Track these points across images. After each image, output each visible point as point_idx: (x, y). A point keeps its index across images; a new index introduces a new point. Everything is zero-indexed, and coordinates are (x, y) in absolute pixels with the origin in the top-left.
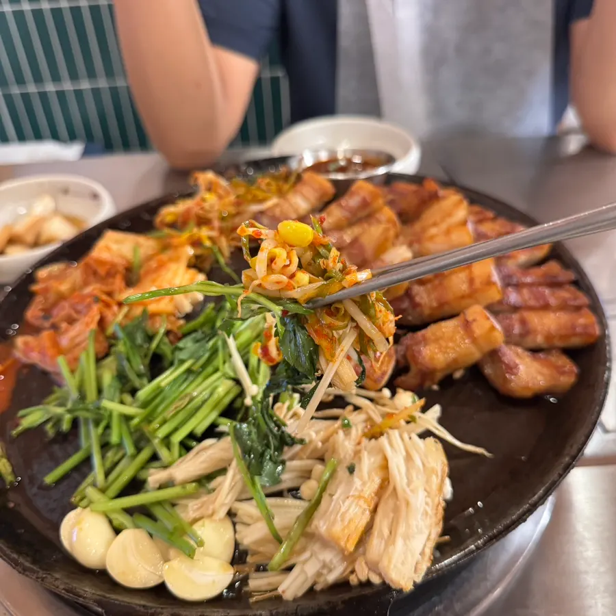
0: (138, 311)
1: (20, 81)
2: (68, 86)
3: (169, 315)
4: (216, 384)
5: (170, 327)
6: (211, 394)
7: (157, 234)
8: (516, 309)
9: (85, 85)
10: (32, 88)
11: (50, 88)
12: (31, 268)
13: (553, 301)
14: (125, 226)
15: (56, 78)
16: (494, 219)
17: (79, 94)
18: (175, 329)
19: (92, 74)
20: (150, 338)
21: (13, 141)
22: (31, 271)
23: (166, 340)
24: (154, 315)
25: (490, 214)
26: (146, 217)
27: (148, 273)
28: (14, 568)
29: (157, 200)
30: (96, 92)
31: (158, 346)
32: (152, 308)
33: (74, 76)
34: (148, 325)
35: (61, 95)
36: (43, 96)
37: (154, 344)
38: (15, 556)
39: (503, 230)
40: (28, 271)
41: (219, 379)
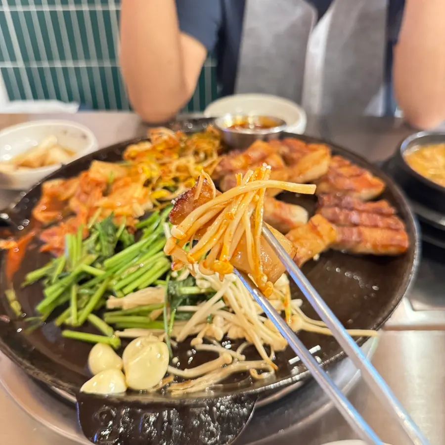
0: (108, 213)
1: (38, 58)
2: (70, 64)
3: (128, 216)
4: (157, 260)
5: (128, 224)
6: (153, 266)
7: (124, 164)
8: (355, 225)
9: (82, 64)
10: (46, 65)
11: (58, 65)
12: (40, 182)
13: (380, 224)
14: (104, 157)
15: (62, 58)
16: (349, 166)
17: (77, 70)
18: (132, 225)
19: (87, 57)
20: (116, 230)
21: (29, 99)
22: (39, 183)
23: (126, 232)
24: (118, 216)
25: (347, 162)
26: (118, 152)
27: (117, 188)
28: (19, 366)
29: (126, 142)
30: (89, 70)
31: (121, 236)
32: (118, 211)
33: (75, 57)
34: (115, 221)
35: (65, 70)
36: (53, 70)
37: (118, 235)
38: (20, 359)
39: (354, 173)
40: (37, 183)
41: (158, 258)
